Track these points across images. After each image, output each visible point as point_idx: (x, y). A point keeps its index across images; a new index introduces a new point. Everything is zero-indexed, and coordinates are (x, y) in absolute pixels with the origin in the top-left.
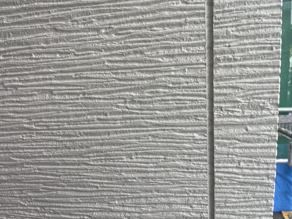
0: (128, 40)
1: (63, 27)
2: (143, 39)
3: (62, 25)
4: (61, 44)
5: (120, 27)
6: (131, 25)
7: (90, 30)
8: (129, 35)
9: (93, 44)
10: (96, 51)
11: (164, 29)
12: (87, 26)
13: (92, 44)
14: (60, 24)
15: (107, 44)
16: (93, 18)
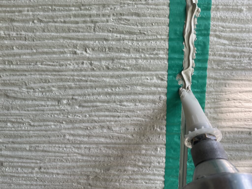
0: (93, 114)
1: (16, 94)
2: (111, 114)
3: (14, 92)
4: (13, 113)
5: (84, 99)
6: (98, 98)
7: (49, 100)
8: (95, 108)
9: (53, 115)
10: (55, 122)
11: (136, 105)
12: (46, 94)
13: (51, 115)
14: (13, 90)
15: (69, 116)
16: (53, 86)
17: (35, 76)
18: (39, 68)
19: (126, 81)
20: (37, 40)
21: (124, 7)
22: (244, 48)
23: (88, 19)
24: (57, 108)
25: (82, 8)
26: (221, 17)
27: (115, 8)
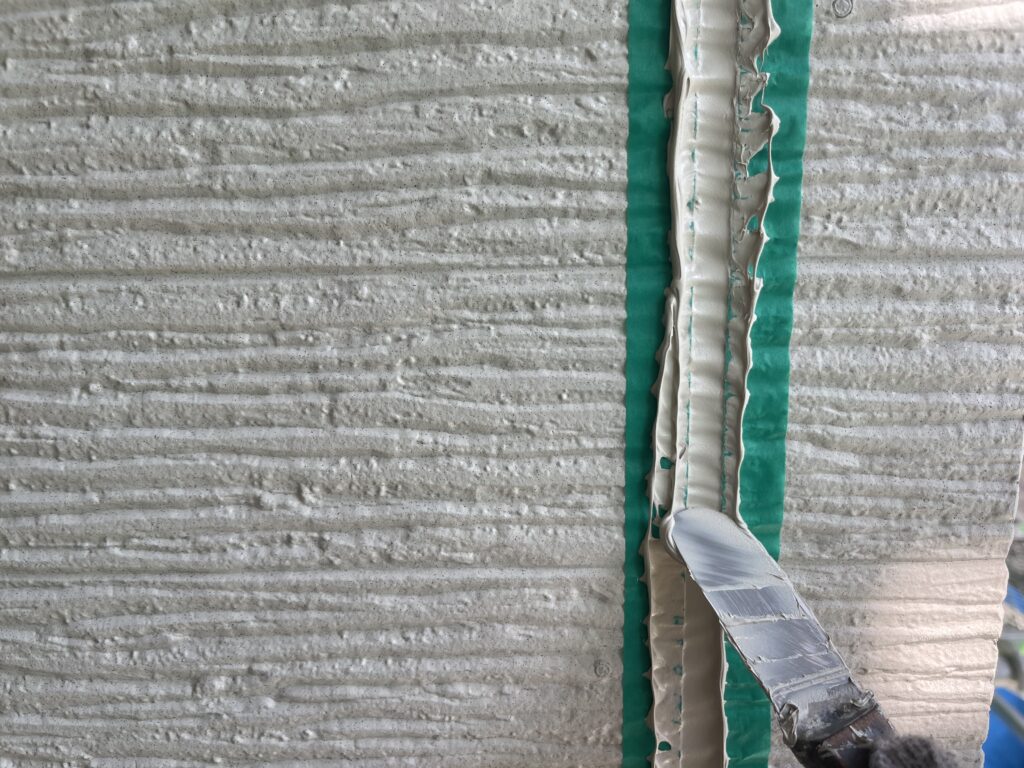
17: (99, 592)
18: (113, 561)
19: (461, 606)
20: (101, 457)
21: (446, 335)
22: (923, 484)
23: (306, 379)
24: (192, 708)
25: (282, 336)
26: (828, 368)
27: (411, 337)
